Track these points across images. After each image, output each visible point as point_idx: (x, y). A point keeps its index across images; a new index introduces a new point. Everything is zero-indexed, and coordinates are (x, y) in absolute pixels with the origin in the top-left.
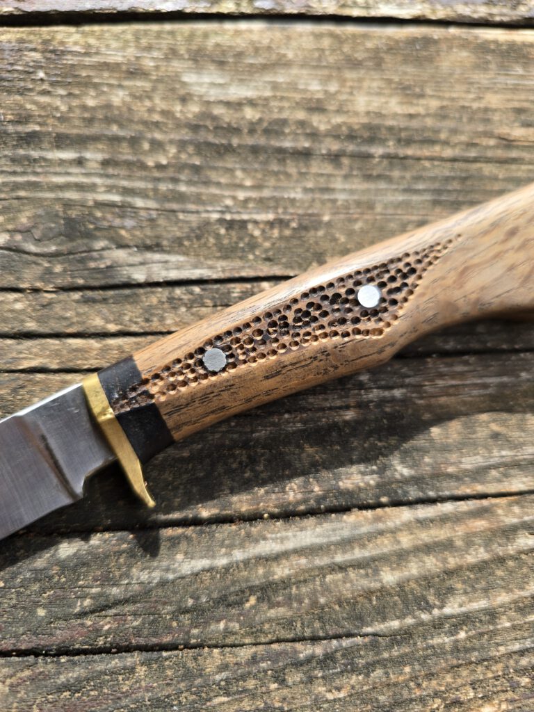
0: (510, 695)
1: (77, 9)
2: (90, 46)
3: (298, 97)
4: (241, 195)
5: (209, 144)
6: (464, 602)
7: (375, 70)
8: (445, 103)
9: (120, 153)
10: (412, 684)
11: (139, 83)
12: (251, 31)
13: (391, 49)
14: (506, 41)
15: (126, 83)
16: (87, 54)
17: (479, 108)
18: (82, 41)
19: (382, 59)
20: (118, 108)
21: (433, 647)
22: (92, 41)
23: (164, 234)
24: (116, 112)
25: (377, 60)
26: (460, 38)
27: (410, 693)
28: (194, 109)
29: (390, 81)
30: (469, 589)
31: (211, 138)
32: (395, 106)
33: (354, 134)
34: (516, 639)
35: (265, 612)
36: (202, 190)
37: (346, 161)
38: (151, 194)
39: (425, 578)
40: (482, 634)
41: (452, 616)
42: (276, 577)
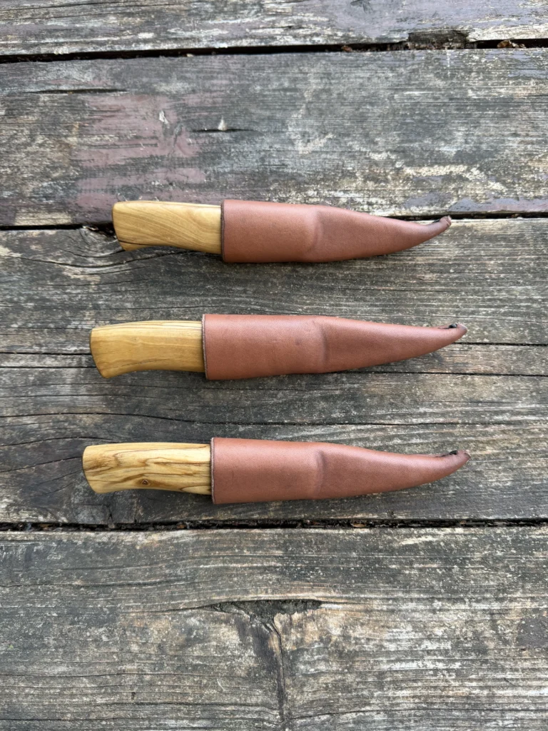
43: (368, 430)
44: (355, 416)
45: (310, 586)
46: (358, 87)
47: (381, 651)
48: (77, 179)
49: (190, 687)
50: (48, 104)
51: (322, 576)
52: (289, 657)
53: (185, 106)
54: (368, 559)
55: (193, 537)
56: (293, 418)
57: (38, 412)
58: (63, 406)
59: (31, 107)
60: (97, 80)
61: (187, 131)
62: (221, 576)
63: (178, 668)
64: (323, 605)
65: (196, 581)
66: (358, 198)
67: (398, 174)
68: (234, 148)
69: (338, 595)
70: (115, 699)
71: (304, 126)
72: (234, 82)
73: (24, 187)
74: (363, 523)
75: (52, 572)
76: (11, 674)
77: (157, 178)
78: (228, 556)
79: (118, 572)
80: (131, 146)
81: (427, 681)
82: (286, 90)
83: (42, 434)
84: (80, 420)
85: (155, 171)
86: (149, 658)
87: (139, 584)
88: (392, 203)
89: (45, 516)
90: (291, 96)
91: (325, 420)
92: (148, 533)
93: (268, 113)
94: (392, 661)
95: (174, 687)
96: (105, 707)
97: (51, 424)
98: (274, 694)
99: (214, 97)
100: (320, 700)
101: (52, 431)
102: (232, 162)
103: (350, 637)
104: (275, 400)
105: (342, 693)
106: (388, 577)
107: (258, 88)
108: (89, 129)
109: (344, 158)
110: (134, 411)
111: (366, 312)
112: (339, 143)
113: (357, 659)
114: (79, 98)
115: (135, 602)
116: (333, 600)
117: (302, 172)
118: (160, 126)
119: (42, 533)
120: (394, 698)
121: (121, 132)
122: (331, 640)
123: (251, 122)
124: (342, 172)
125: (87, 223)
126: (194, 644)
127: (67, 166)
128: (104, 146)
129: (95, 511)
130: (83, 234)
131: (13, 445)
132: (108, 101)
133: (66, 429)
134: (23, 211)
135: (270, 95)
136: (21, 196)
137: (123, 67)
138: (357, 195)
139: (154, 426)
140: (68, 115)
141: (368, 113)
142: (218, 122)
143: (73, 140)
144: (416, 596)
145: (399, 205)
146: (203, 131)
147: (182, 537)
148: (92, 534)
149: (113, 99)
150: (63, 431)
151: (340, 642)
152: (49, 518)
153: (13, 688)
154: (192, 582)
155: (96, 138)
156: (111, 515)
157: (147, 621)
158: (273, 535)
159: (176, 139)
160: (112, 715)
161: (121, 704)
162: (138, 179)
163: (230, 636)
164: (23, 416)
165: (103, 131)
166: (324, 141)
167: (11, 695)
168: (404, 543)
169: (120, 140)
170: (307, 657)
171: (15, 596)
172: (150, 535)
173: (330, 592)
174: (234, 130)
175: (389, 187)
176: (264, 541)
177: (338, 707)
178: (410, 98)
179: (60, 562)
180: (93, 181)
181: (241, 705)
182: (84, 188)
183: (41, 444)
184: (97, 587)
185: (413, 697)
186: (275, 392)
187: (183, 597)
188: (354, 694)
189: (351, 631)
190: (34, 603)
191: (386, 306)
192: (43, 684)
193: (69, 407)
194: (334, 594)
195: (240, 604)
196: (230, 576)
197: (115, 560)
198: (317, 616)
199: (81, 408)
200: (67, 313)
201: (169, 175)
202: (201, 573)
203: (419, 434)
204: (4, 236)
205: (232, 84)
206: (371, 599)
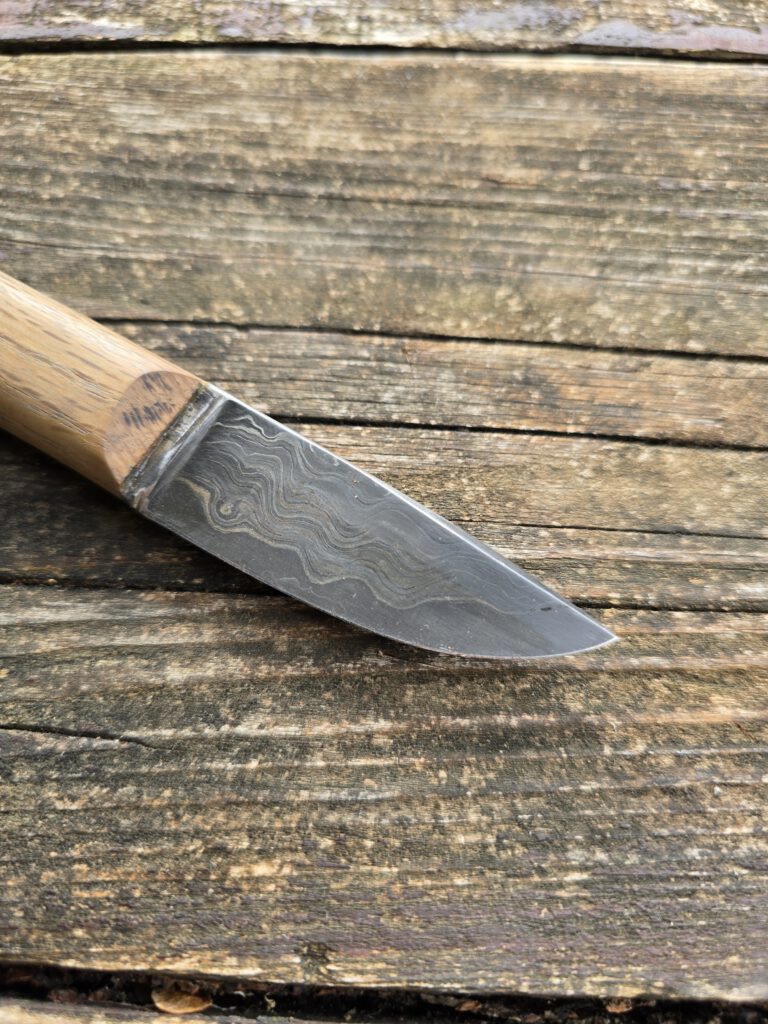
0: (300, 857)
1: (18, 37)
2: (20, 75)
3: (238, 130)
4: (135, 233)
5: (116, 178)
6: (268, 724)
7: (345, 102)
8: (425, 140)
9: (17, 184)
10: (169, 814)
11: (60, 114)
12: (205, 60)
13: (374, 79)
14: (533, 71)
15: (46, 113)
16: (14, 83)
17: (470, 146)
18: (13, 71)
19: (358, 90)
20: (29, 138)
21: (208, 771)
22: (24, 70)
23: (36, 269)
24: (26, 143)
25: (350, 90)
26: (469, 67)
27: (163, 824)
28: (113, 141)
29: (357, 115)
30: (280, 709)
31: (122, 172)
32: (357, 141)
33: (295, 172)
34: (328, 785)
35: (13, 689)
36: (94, 225)
37: (273, 200)
38: (35, 227)
39: (224, 684)
40: (281, 770)
41: (245, 738)
42: (38, 651)
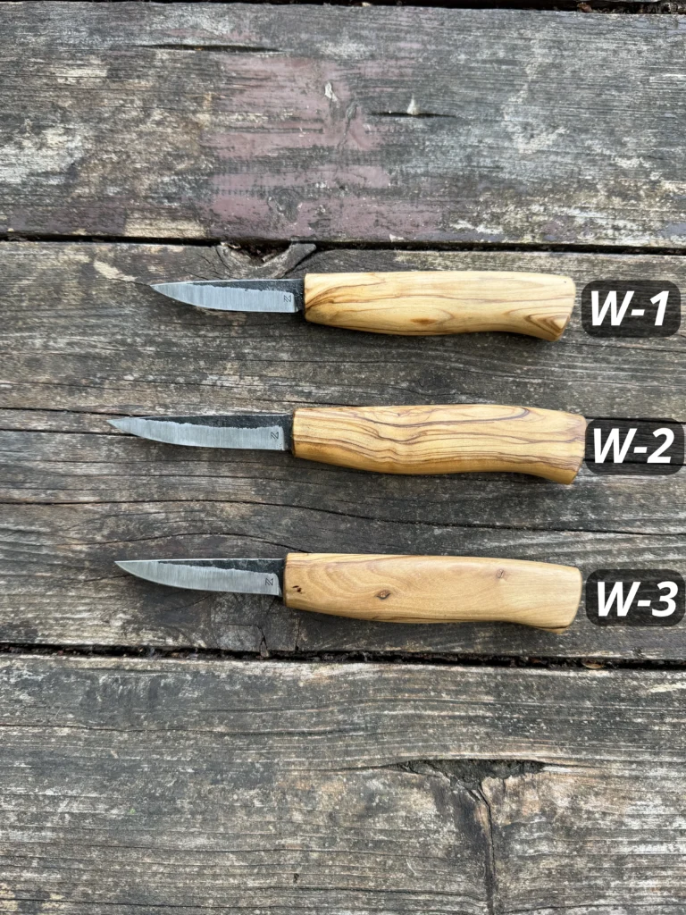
43: (609, 541)
44: (593, 521)
45: (530, 742)
46: (601, 63)
47: (620, 829)
48: (211, 174)
49: (370, 869)
50: (167, 63)
51: (546, 731)
52: (501, 834)
53: (360, 77)
54: (606, 710)
55: (374, 673)
56: (508, 520)
57: (164, 498)
58: (198, 490)
59: (143, 67)
60: (235, 33)
61: (363, 112)
62: (413, 725)
63: (355, 844)
64: (546, 768)
65: (379, 731)
66: (601, 219)
67: (653, 189)
68: (429, 140)
69: (566, 756)
70: (273, 881)
71: (526, 115)
72: (428, 47)
73: (136, 182)
74: (599, 664)
75: (185, 714)
76: (132, 846)
77: (322, 178)
78: (421, 701)
79: (275, 717)
80: (286, 131)
81: (678, 869)
82: (500, 62)
83: (170, 528)
84: (222, 511)
85: (321, 167)
86: (317, 830)
87: (302, 734)
88: (646, 229)
89: (176, 638)
90: (507, 70)
91: (552, 524)
92: (314, 665)
93: (476, 94)
94: (635, 843)
95: (349, 869)
96: (259, 892)
97: (183, 514)
98: (481, 881)
99: (401, 67)
100: (541, 890)
101: (184, 524)
102: (426, 160)
103: (580, 810)
104: (483, 494)
105: (569, 881)
106: (631, 733)
107: (463, 57)
108: (227, 102)
109: (580, 162)
110: (293, 501)
111: (609, 378)
112: (574, 141)
113: (590, 839)
114: (211, 57)
115: (297, 757)
116: (559, 762)
117: (523, 179)
118: (327, 104)
119: (171, 661)
120: (636, 890)
121: (272, 110)
122: (555, 813)
123: (453, 105)
124: (578, 182)
125: (226, 239)
126: (376, 815)
127: (196, 154)
128: (248, 129)
129: (243, 633)
130: (221, 253)
131: (130, 541)
132: (253, 64)
133: (202, 521)
134: (136, 215)
135: (479, 68)
136: (133, 194)
137: (272, 15)
138: (599, 215)
139: (319, 522)
140: (197, 81)
141: (613, 101)
142: (407, 102)
143: (204, 118)
144: (668, 759)
145: (655, 232)
146: (386, 114)
147: (360, 672)
148: (240, 664)
149: (260, 62)
150: (199, 524)
151: (567, 817)
152: (181, 642)
153: (137, 864)
154: (373, 735)
155: (236, 116)
156: (264, 639)
157: (314, 782)
158: (481, 675)
159: (348, 124)
160: (268, 902)
161: (279, 888)
162: (296, 178)
163: (424, 805)
164: (144, 501)
165: (246, 108)
166: (553, 137)
167: (133, 873)
168: (653, 691)
169: (270, 122)
170: (524, 834)
171: (136, 744)
172: (316, 668)
173: (556, 752)
174: (429, 115)
175: (642, 206)
176: (469, 682)
177: (564, 900)
178: (671, 82)
179: (196, 701)
180: (235, 178)
181: (438, 893)
182: (221, 187)
183: (169, 541)
184: (247, 735)
185: (661, 889)
186: (484, 483)
187: (362, 752)
188: (584, 883)
189: (582, 803)
190: (162, 754)
191: (636, 370)
192: (176, 859)
193: (208, 493)
194: (561, 754)
195: (436, 764)
196: (424, 726)
197: (272, 700)
198: (538, 782)
199: (222, 493)
200: (202, 363)
201: (340, 175)
202: (386, 721)
203: (676, 548)
204: (110, 251)
205: (425, 50)
206: (608, 761)
